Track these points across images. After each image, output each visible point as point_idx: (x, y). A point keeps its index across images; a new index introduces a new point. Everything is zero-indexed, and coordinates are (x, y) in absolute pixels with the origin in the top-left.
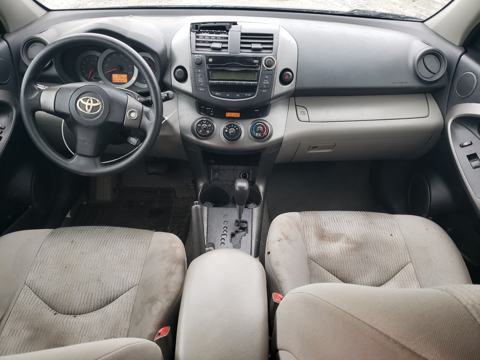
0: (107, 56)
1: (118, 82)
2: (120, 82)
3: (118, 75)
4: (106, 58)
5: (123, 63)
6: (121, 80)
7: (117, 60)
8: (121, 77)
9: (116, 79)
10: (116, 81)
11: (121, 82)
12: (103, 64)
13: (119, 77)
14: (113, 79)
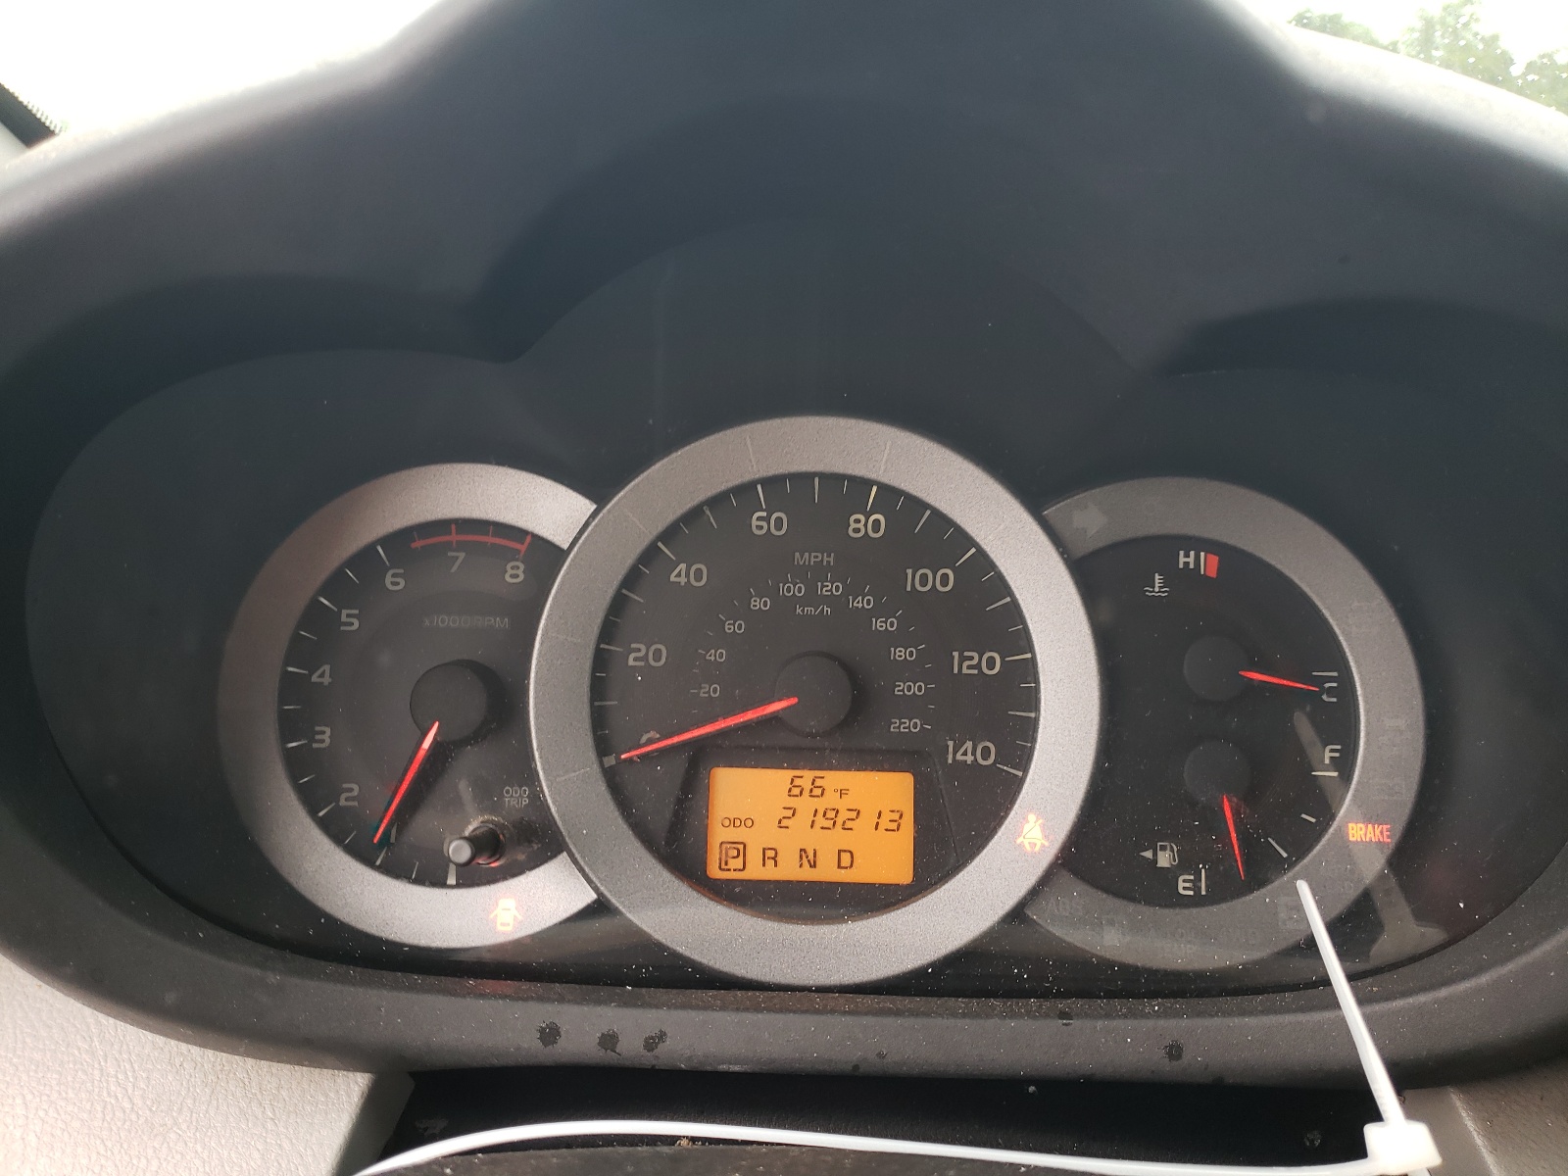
0: (669, 534)
1: (789, 870)
2: (807, 874)
3: (785, 775)
4: (650, 555)
5: (879, 625)
6: (826, 844)
7: (799, 590)
8: (831, 800)
9: (755, 841)
10: (754, 856)
11: (827, 871)
12: (609, 631)
13: (805, 805)
14: (719, 834)
